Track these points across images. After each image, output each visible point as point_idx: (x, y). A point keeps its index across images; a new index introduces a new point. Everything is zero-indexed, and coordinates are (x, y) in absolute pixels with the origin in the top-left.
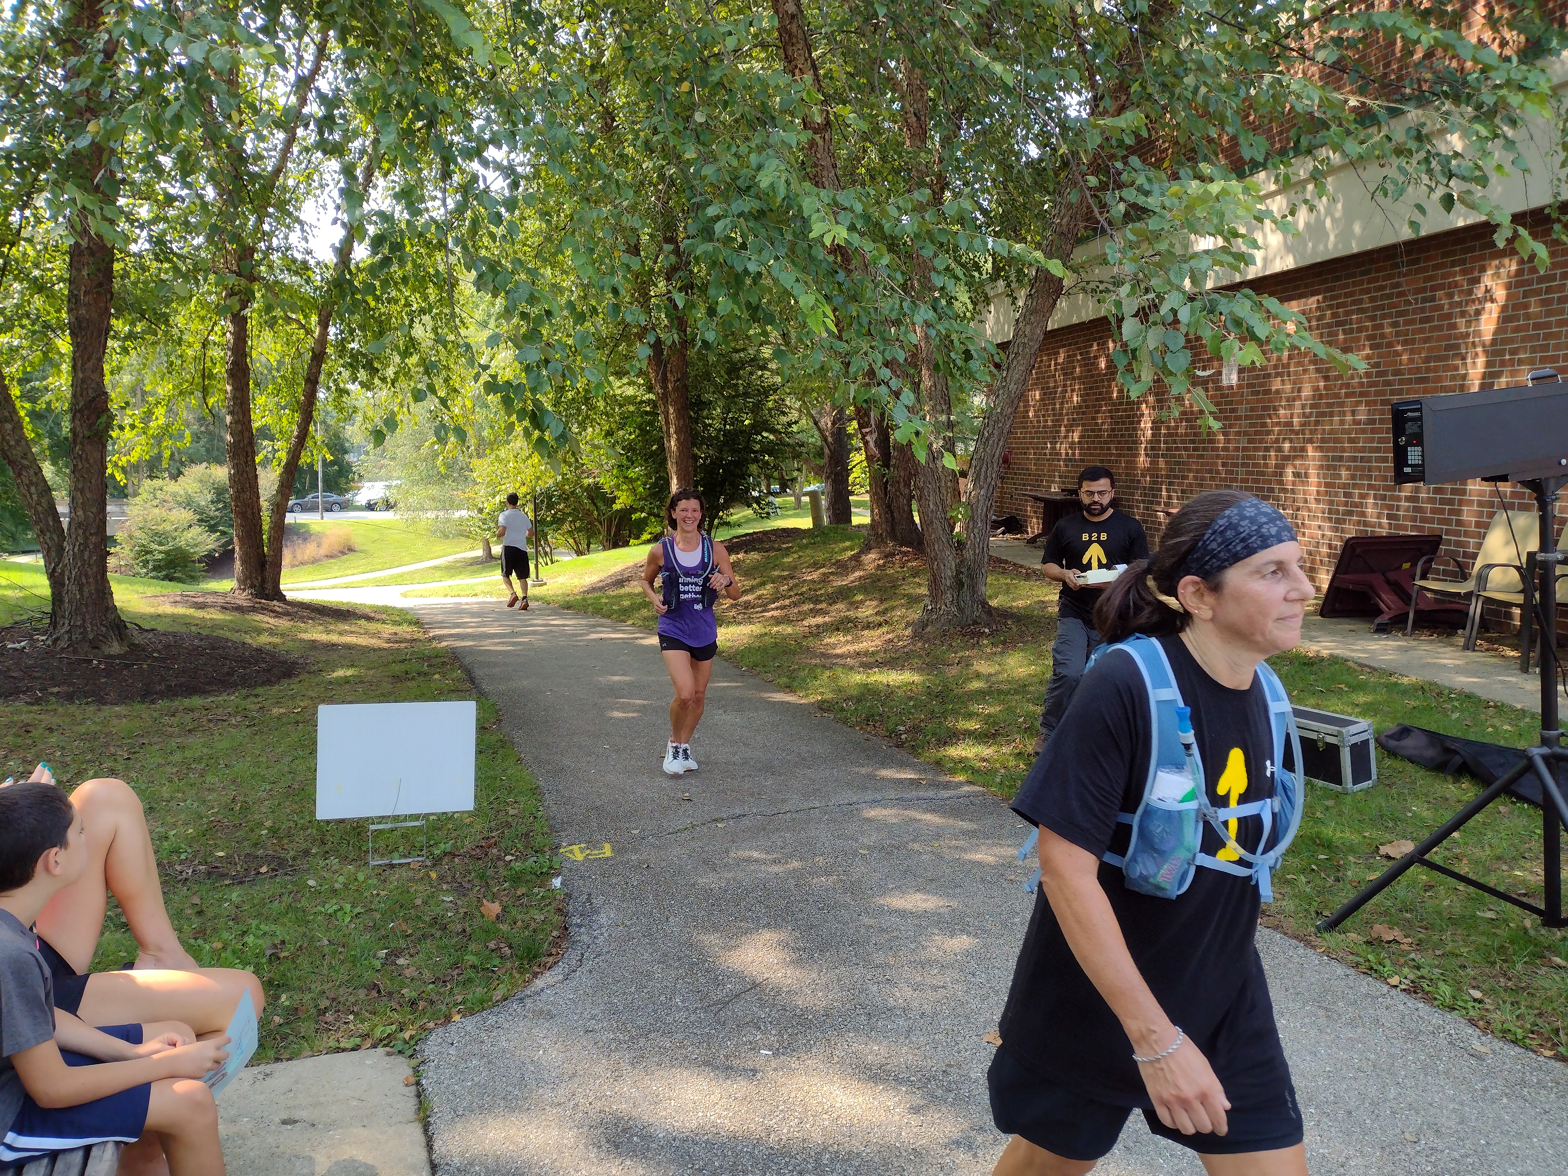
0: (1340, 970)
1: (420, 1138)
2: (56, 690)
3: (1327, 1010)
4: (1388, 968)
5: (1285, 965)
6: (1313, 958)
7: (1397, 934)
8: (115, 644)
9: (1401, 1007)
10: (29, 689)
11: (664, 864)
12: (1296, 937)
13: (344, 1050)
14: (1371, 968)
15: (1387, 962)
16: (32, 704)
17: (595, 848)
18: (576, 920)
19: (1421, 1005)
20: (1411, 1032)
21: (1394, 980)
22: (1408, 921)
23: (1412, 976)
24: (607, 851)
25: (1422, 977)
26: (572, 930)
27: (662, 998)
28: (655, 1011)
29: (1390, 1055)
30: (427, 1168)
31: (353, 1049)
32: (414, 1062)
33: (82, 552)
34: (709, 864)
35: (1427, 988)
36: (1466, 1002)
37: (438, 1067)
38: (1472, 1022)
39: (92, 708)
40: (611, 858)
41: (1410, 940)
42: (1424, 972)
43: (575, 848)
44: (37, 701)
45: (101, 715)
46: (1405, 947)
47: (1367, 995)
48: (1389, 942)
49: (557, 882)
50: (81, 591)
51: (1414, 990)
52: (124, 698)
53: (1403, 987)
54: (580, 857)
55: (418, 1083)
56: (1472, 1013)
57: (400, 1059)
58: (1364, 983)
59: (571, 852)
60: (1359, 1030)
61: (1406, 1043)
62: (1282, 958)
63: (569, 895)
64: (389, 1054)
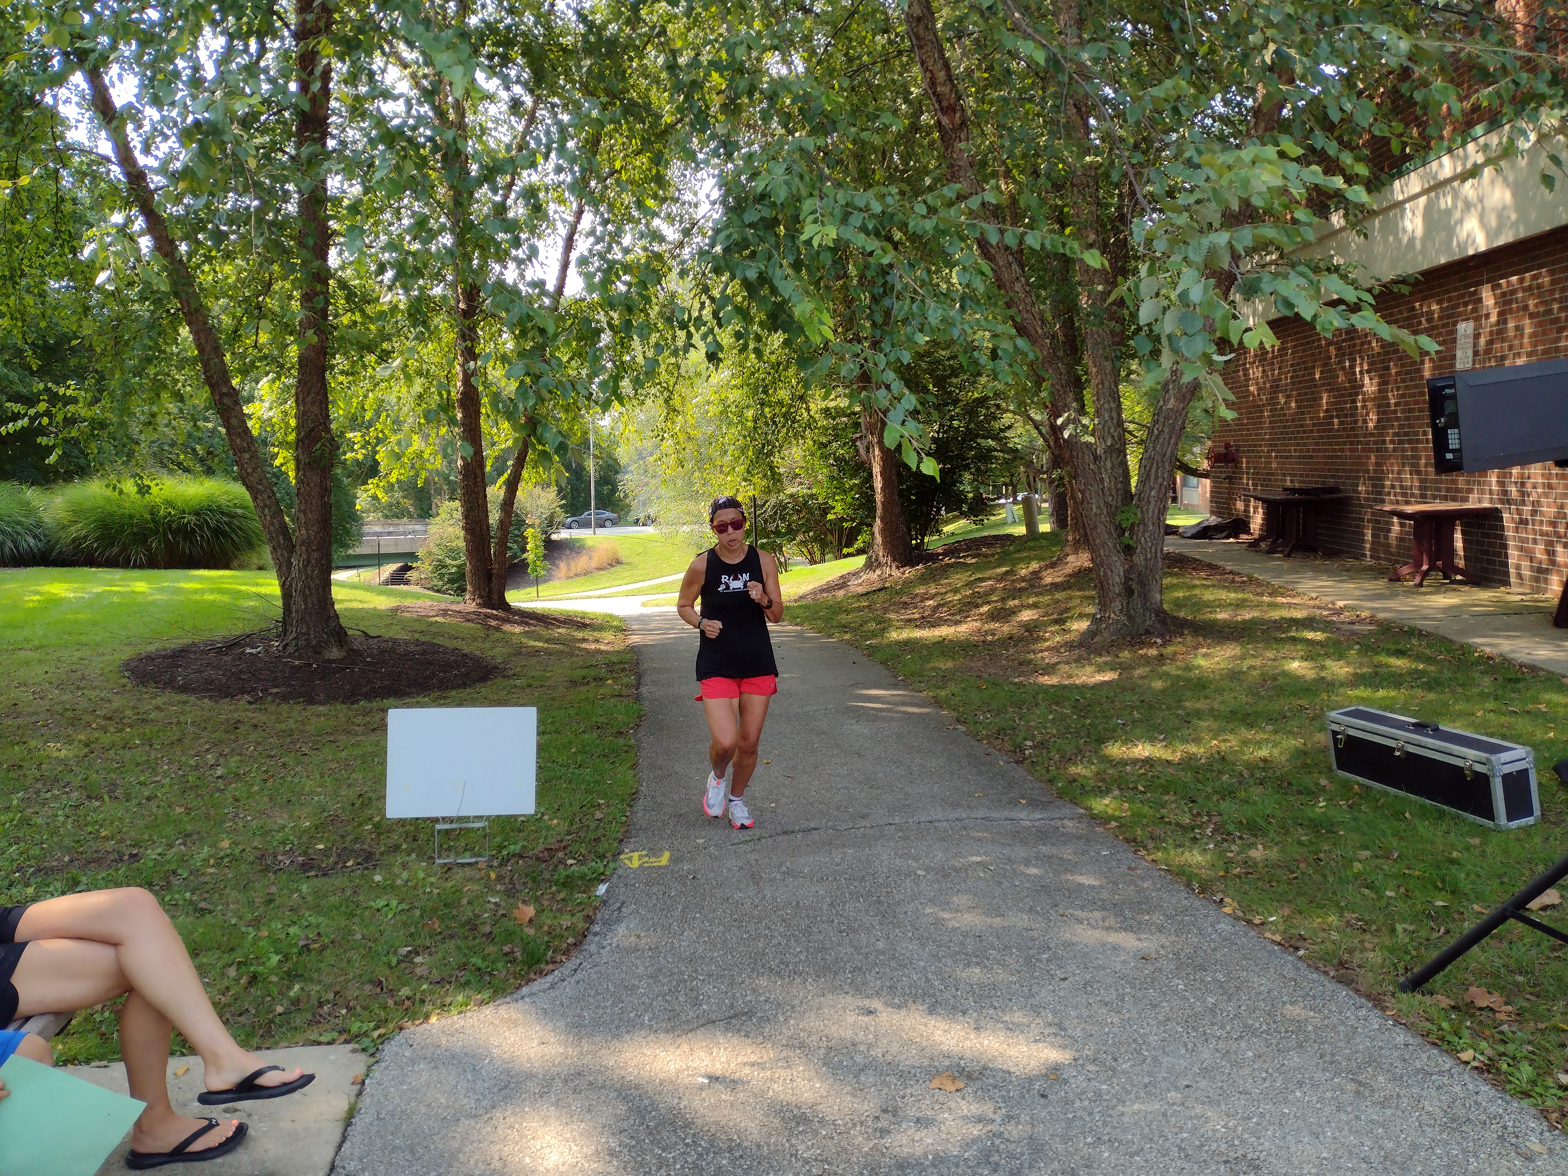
0: (1401, 1037)
1: (337, 1137)
2: (275, 690)
3: (1360, 1083)
4: (1466, 1039)
5: (1334, 1027)
6: (1375, 1020)
7: (1494, 1000)
8: (335, 650)
9: (1457, 1089)
10: (254, 689)
11: (712, 875)
12: (1368, 997)
13: (319, 1043)
14: (1442, 1039)
15: (1466, 1033)
16: (250, 703)
17: (655, 855)
18: (597, 928)
19: (1484, 1088)
20: (1454, 1120)
21: (1467, 1055)
22: (1517, 985)
23: (1489, 1052)
24: (665, 859)
25: (1503, 1054)
26: (590, 937)
27: (632, 1015)
28: (617, 1027)
29: (1414, 1147)
30: (327, 1170)
31: (329, 1043)
32: (373, 1060)
33: (305, 566)
34: (755, 878)
35: (1504, 1067)
36: (1547, 1088)
37: (387, 1068)
38: (1544, 1113)
39: (298, 708)
40: (666, 867)
41: (1510, 1008)
42: (1511, 1048)
43: (636, 855)
44: (257, 700)
45: (305, 713)
46: (1501, 1017)
47: (1418, 1071)
48: (1481, 1009)
49: (602, 889)
50: (305, 601)
51: (1487, 1069)
52: (330, 699)
53: (1475, 1064)
54: (635, 864)
55: (363, 1083)
56: (1548, 1103)
57: (363, 1057)
58: (1424, 1056)
59: (630, 859)
60: (1388, 1112)
61: (1441, 1132)
62: (1335, 1020)
63: (604, 902)
64: (354, 1051)
